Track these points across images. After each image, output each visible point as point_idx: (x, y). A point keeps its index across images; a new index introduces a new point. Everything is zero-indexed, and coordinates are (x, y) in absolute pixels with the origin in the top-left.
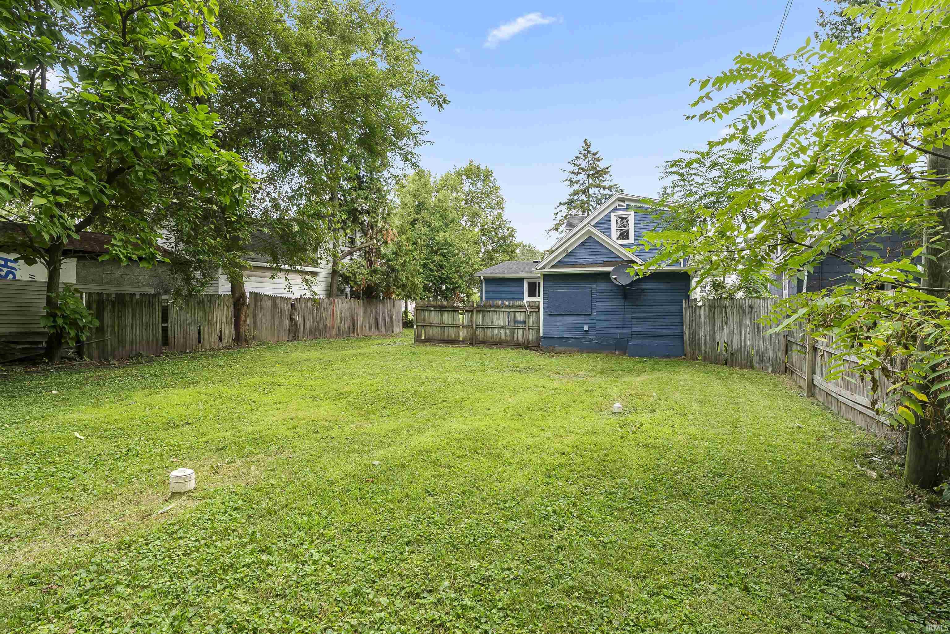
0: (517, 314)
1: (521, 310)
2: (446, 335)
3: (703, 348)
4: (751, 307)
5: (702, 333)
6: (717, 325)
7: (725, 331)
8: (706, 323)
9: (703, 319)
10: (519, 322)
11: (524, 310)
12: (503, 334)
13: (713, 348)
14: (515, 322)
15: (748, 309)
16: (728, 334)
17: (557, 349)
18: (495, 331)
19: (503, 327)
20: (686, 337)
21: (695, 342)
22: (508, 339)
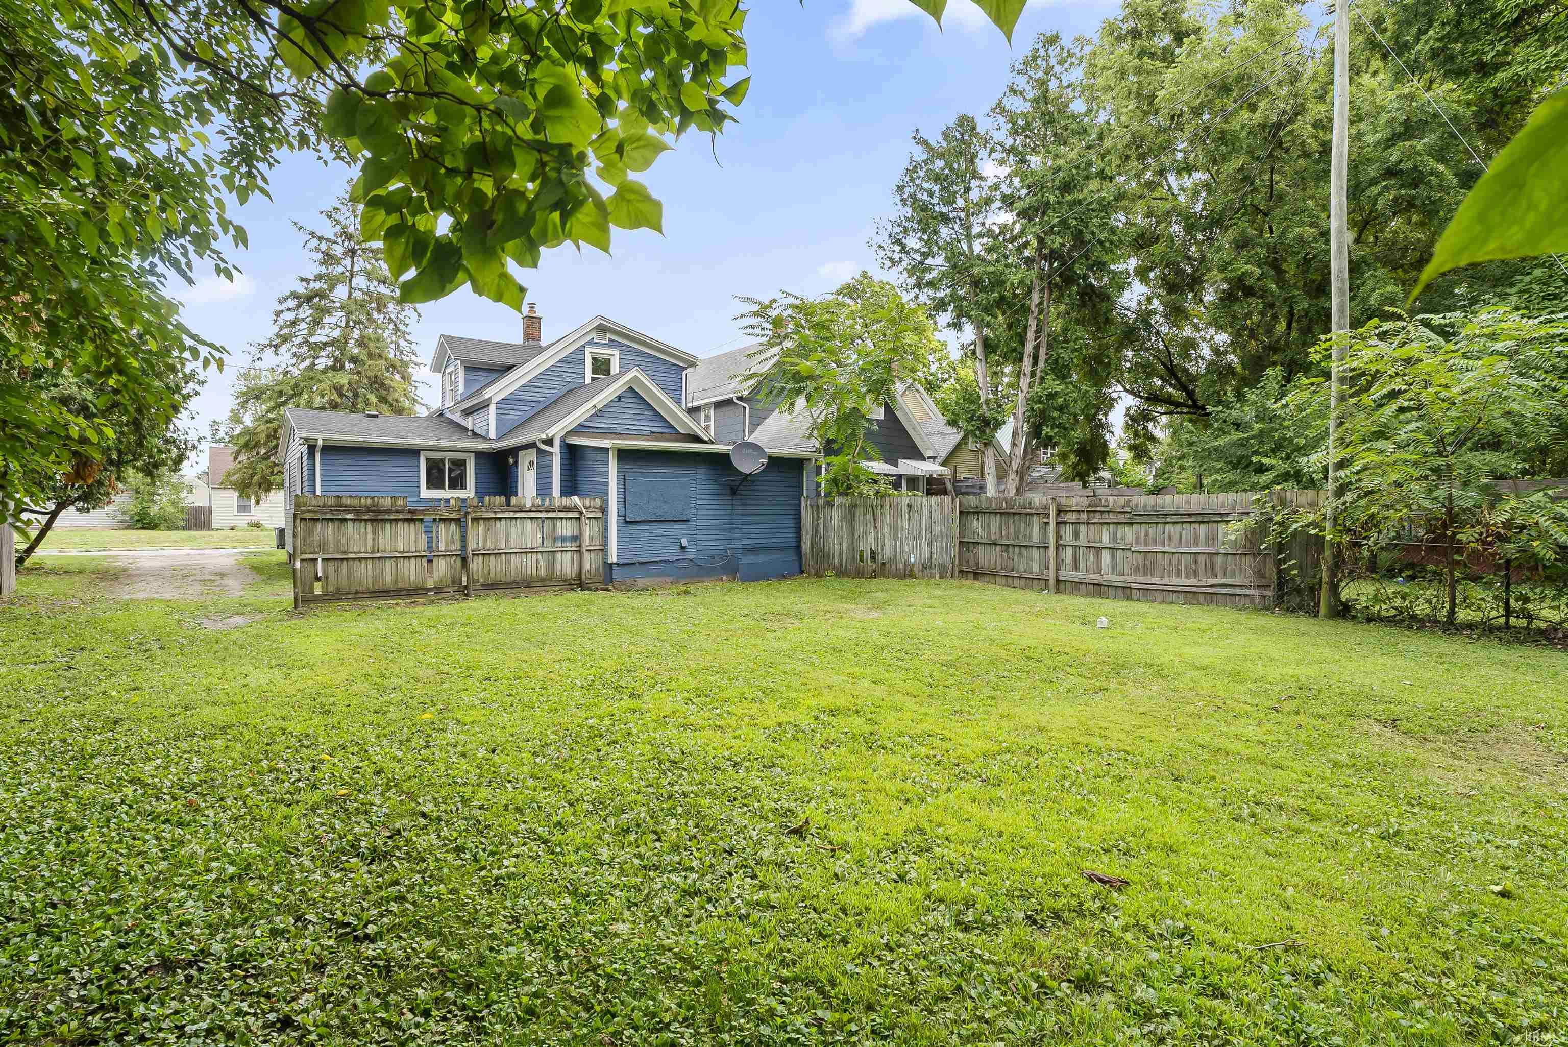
0: (559, 523)
1: (570, 515)
2: (389, 579)
3: (837, 560)
4: (910, 506)
5: (834, 541)
6: (859, 530)
7: (873, 536)
8: (841, 527)
9: (836, 521)
10: (564, 539)
11: (576, 515)
12: (531, 566)
13: (854, 558)
14: (555, 540)
15: (905, 508)
16: (877, 539)
17: (641, 583)
18: (515, 561)
19: (533, 551)
20: (806, 547)
21: (822, 553)
22: (542, 573)
